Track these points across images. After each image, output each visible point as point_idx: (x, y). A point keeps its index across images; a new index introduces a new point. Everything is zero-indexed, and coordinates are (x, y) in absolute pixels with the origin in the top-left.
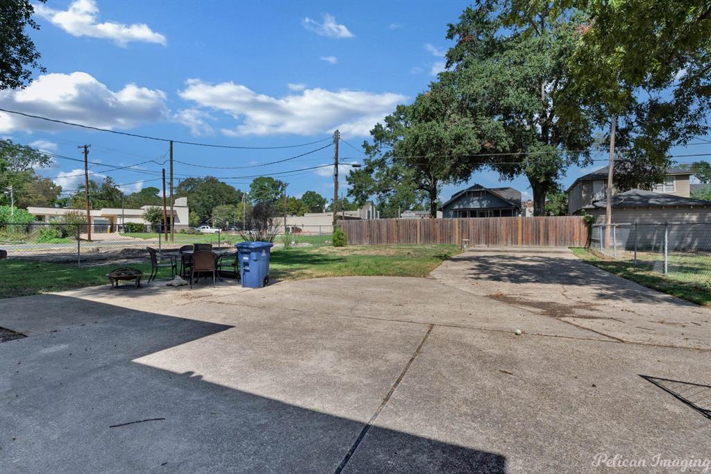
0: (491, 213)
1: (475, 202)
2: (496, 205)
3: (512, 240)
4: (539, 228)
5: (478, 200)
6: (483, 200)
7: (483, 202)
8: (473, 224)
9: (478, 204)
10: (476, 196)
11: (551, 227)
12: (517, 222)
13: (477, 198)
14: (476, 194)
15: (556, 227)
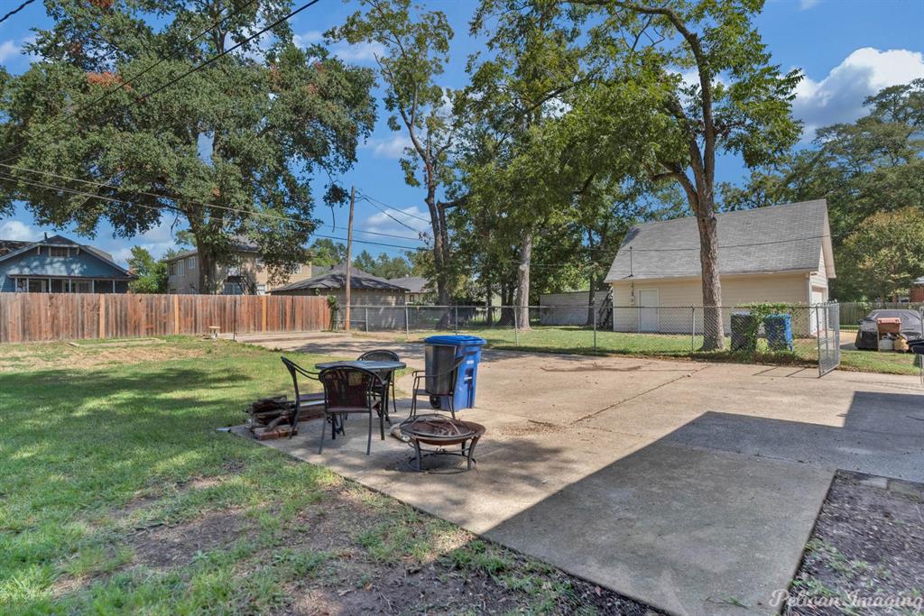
0: (73, 285)
1: (57, 265)
2: (99, 273)
3: (255, 325)
4: (285, 310)
5: (64, 263)
6: (72, 262)
7: (73, 266)
8: (203, 304)
9: (63, 268)
10: (59, 256)
11: (298, 309)
12: (261, 301)
13: (62, 259)
14: (58, 252)
15: (302, 308)
